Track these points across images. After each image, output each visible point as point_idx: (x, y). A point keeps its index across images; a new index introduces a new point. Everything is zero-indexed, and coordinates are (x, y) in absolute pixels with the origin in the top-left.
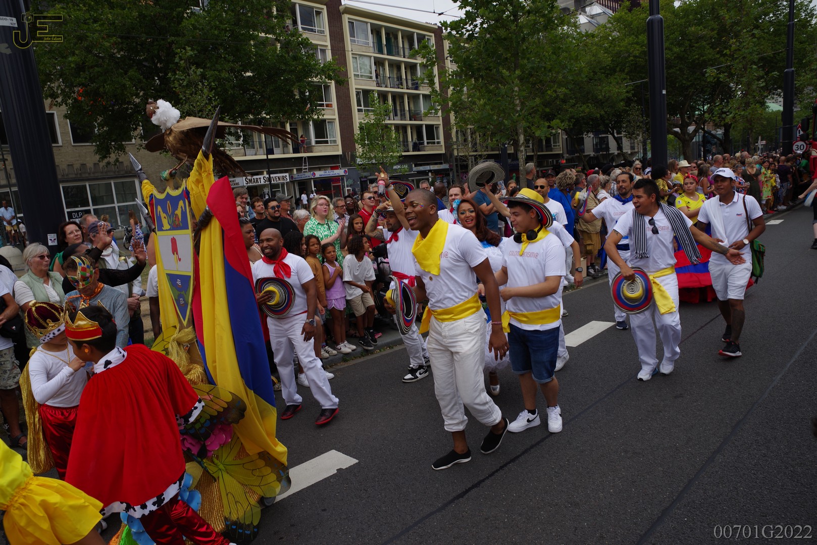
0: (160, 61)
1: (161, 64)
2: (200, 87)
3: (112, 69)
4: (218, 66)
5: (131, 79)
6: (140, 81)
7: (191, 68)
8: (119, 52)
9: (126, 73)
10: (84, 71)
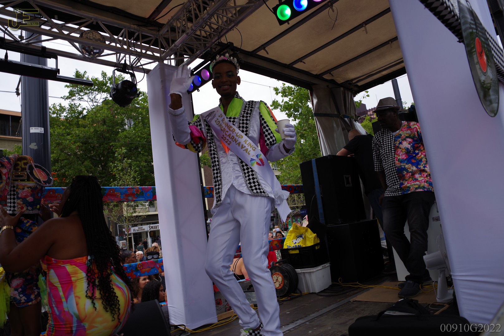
0: (103, 156)
1: (103, 158)
2: (129, 171)
3: (75, 161)
4: (139, 159)
5: (85, 167)
6: (91, 168)
7: (124, 160)
8: (79, 151)
9: (83, 163)
10: (58, 163)
